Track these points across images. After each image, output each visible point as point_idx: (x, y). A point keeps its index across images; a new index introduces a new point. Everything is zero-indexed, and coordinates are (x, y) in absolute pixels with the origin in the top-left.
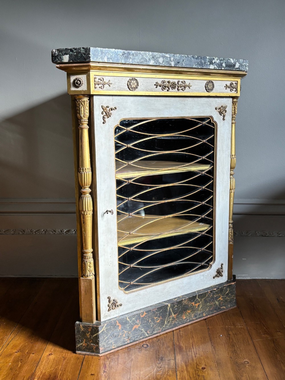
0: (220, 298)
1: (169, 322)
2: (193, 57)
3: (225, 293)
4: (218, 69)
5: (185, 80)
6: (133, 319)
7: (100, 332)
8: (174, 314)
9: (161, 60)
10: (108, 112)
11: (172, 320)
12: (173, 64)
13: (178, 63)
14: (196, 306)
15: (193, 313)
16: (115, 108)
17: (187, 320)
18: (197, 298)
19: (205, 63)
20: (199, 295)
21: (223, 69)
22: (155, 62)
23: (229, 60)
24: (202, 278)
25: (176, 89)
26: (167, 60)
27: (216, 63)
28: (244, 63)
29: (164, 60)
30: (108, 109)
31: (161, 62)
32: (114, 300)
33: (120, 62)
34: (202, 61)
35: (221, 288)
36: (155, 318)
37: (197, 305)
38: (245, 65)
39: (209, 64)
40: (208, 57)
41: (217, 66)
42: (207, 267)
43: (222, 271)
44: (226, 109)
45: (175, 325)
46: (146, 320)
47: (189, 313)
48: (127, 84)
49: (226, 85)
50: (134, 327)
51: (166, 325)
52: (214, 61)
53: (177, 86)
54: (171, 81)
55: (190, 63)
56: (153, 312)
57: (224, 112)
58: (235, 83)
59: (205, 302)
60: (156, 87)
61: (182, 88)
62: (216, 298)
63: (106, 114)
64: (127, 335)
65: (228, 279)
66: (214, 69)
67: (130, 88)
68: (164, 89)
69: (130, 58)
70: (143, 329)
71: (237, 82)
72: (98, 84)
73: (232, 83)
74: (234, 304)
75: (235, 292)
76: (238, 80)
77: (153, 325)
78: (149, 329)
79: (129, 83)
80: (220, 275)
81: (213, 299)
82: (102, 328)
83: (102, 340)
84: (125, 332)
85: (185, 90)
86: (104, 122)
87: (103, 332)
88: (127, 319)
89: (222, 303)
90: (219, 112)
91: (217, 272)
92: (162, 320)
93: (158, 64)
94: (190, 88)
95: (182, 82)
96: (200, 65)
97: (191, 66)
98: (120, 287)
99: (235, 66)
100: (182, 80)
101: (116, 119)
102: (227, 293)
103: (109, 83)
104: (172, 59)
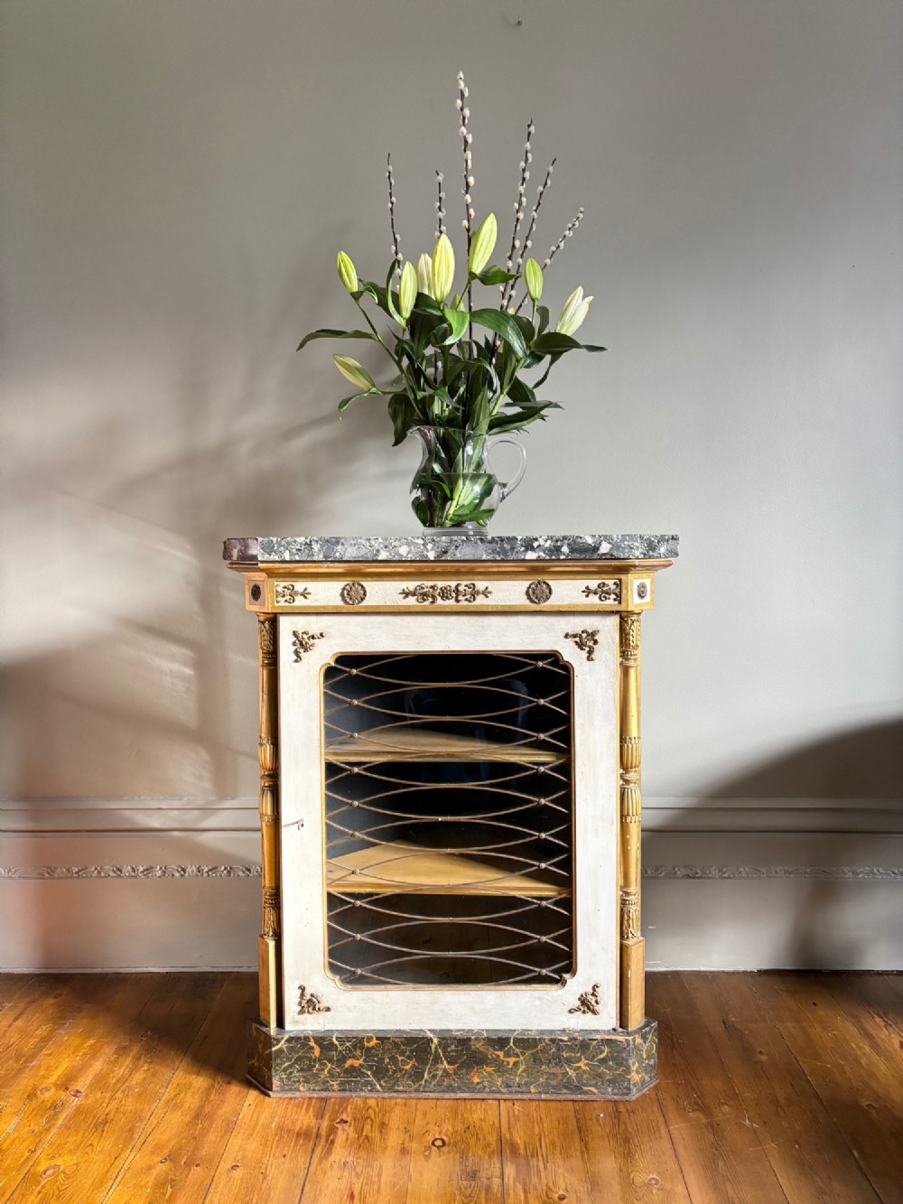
0: (581, 1064)
1: (434, 1076)
2: (481, 539)
3: (594, 1056)
4: (547, 558)
5: (474, 582)
6: (348, 1044)
7: (274, 1049)
8: (449, 1063)
9: (403, 551)
10: (307, 641)
11: (442, 1076)
12: (431, 556)
13: (445, 552)
14: (508, 1063)
15: (499, 1076)
16: (321, 635)
17: (485, 1087)
18: (511, 1044)
19: (512, 549)
20: (517, 1041)
21: (562, 557)
22: (390, 554)
23: (580, 538)
24: (537, 1003)
25: (453, 599)
26: (417, 550)
27: (541, 548)
28: (626, 543)
29: (411, 550)
30: (305, 636)
31: (405, 555)
32: (312, 995)
33: (315, 558)
34: (506, 545)
35: (584, 1040)
36: (400, 1058)
37: (511, 1063)
38: (629, 546)
39: (524, 551)
41: (544, 553)
42: (555, 981)
43: (597, 1002)
44: (596, 638)
45: (451, 1089)
46: (377, 1056)
47: (490, 1074)
48: (342, 595)
49: (587, 588)
50: (349, 1063)
51: (426, 1081)
52: (536, 544)
53: (454, 595)
54: (440, 584)
55: (473, 552)
56: (396, 1045)
57: (591, 643)
58: (615, 584)
59: (534, 1061)
60: (405, 598)
61: (468, 597)
62: (569, 1061)
63: (302, 644)
64: (331, 1075)
65: (621, 1026)
66: (539, 560)
67: (348, 600)
68: (424, 600)
69: (337, 551)
70: (369, 1073)
71: (620, 580)
72: (284, 596)
73: (604, 584)
74: (625, 1091)
75: (627, 1060)
76: (623, 577)
77: (395, 1072)
78: (383, 1078)
79: (346, 592)
80: (589, 1008)
81: (558, 1060)
82: (278, 1041)
83: (278, 1065)
84: (329, 1065)
85: (474, 600)
86: (298, 658)
87: (281, 1050)
88: (334, 1040)
89: (585, 1076)
90: (576, 642)
91: (579, 999)
92: (417, 1068)
93: (397, 558)
94: (487, 597)
95: (466, 586)
96: (499, 553)
97: (476, 558)
98: (329, 974)
99: (598, 549)
100: (468, 583)
101: (324, 655)
102: (602, 1056)
103: (305, 594)
104: (430, 546)
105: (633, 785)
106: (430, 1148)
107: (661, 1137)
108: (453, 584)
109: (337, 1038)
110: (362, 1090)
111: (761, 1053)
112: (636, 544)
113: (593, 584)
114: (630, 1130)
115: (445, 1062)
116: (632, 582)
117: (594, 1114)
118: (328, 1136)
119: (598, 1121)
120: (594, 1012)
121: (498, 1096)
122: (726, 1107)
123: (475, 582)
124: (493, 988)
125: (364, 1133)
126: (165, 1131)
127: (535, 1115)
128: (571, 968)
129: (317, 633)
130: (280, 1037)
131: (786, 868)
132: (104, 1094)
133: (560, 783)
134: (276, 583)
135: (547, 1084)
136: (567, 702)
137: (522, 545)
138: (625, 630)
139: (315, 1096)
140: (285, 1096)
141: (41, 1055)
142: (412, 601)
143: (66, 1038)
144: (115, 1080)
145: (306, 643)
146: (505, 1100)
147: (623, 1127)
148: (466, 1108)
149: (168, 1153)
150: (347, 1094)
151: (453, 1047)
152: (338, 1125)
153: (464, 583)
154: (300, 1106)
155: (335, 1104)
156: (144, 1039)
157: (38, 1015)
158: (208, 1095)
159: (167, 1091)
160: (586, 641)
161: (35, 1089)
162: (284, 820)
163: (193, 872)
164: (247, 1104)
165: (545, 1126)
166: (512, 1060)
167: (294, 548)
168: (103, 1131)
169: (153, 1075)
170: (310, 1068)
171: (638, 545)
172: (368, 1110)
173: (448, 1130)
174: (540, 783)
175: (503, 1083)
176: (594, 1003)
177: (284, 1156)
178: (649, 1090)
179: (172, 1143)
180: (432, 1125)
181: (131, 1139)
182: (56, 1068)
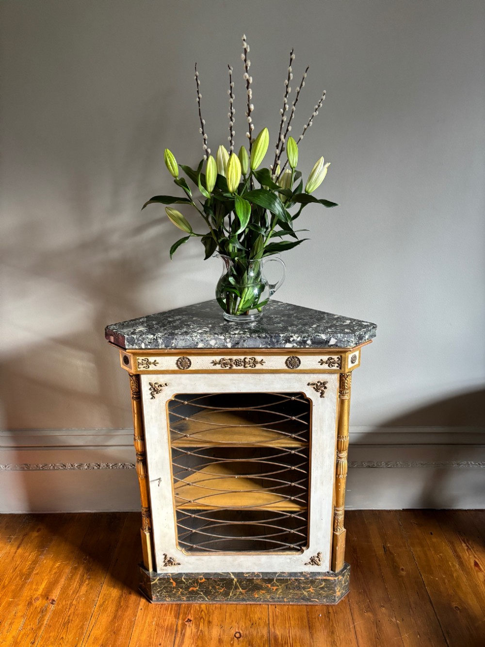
0: (311, 589)
1: (235, 595)
2: (259, 337)
3: (317, 586)
4: (298, 347)
6: (190, 581)
7: (152, 583)
8: (242, 589)
9: (212, 343)
11: (239, 594)
12: (229, 345)
13: (238, 343)
14: (273, 589)
15: (268, 595)
16: (166, 384)
17: (261, 599)
18: (275, 581)
19: (277, 342)
20: (278, 580)
21: (307, 346)
22: (205, 345)
23: (319, 336)
24: (288, 561)
25: (243, 366)
26: (221, 342)
27: (295, 341)
28: (345, 339)
29: (217, 342)
30: (157, 385)
31: (213, 345)
32: (170, 558)
33: (160, 347)
34: (273, 340)
35: (312, 579)
36: (217, 587)
38: (347, 340)
39: (284, 343)
40: (282, 335)
41: (296, 344)
42: (298, 550)
43: (319, 560)
44: (326, 385)
45: (243, 600)
46: (205, 586)
47: (263, 594)
48: (177, 364)
49: (321, 360)
50: (191, 589)
51: (231, 597)
52: (291, 339)
53: (243, 364)
54: (234, 358)
55: (254, 343)
56: (215, 582)
57: (323, 389)
58: (338, 358)
59: (287, 588)
60: (214, 365)
61: (251, 365)
62: (304, 588)
63: (155, 390)
64: (182, 594)
65: (332, 570)
66: (293, 348)
67: (181, 367)
68: (226, 367)
69: (173, 343)
70: (202, 593)
71: (341, 356)
72: (142, 365)
73: (332, 358)
74: (332, 601)
75: (334, 588)
76: (343, 355)
77: (215, 593)
78: (209, 595)
79: (179, 362)
80: (315, 563)
81: (299, 588)
82: (154, 580)
83: (154, 590)
84: (181, 590)
85: (255, 366)
86: (153, 397)
87: (156, 584)
88: (183, 579)
89: (313, 595)
90: (314, 388)
91: (310, 559)
92: (226, 591)
93: (209, 347)
94: (262, 365)
95: (250, 359)
96: (269, 344)
97: (256, 347)
98: (179, 548)
99: (329, 342)
100: (251, 357)
101: (167, 394)
102: (321, 586)
103: (155, 363)
104: (228, 340)
105: (343, 459)
106: (233, 638)
107: (350, 631)
108: (242, 358)
109: (184, 579)
110: (198, 600)
111: (402, 569)
112: (351, 339)
113: (325, 358)
114: (335, 625)
115: (240, 589)
116: (348, 356)
117: (317, 615)
118: (182, 630)
119: (318, 619)
120: (318, 565)
121: (268, 603)
122: (384, 608)
123: (255, 357)
124: (265, 553)
125: (200, 629)
126: (99, 628)
127: (286, 615)
128: (306, 544)
129: (163, 383)
130: (155, 578)
131: (422, 462)
132: (67, 602)
133: (303, 459)
134: (137, 358)
135: (293, 598)
136: (308, 418)
137: (283, 340)
138: (343, 380)
139: (174, 603)
140: (159, 603)
141: (33, 576)
142: (218, 367)
143: (45, 562)
144: (72, 592)
145: (158, 389)
146: (271, 605)
147: (331, 623)
148: (251, 610)
149: (101, 644)
150: (191, 602)
151: (245, 582)
152: (186, 623)
153: (249, 357)
154: (167, 609)
155: (185, 607)
156: (86, 562)
157: (29, 544)
158: (120, 602)
159: (99, 599)
160: (320, 387)
161: (31, 599)
162: (151, 479)
163: (104, 466)
164: (140, 608)
165: (292, 623)
166: (275, 588)
167: (147, 341)
168: (68, 628)
169: (91, 588)
170: (171, 591)
171: (353, 340)
172: (201, 612)
173: (242, 626)
174: (291, 459)
175: (270, 597)
176: (318, 561)
177: (160, 644)
178: (345, 598)
179: (103, 636)
180: (234, 622)
181: (82, 633)
182: (41, 584)
